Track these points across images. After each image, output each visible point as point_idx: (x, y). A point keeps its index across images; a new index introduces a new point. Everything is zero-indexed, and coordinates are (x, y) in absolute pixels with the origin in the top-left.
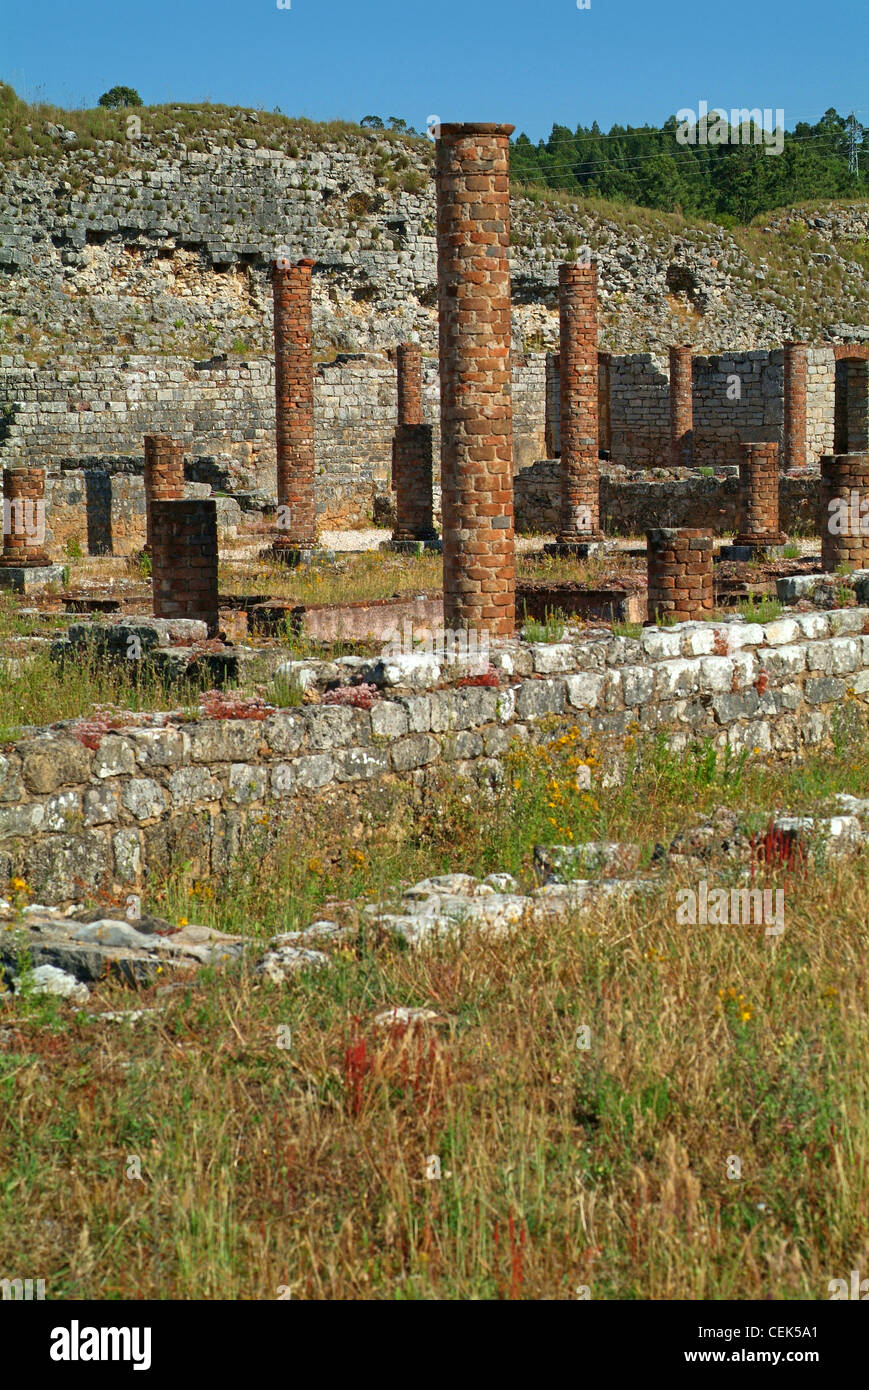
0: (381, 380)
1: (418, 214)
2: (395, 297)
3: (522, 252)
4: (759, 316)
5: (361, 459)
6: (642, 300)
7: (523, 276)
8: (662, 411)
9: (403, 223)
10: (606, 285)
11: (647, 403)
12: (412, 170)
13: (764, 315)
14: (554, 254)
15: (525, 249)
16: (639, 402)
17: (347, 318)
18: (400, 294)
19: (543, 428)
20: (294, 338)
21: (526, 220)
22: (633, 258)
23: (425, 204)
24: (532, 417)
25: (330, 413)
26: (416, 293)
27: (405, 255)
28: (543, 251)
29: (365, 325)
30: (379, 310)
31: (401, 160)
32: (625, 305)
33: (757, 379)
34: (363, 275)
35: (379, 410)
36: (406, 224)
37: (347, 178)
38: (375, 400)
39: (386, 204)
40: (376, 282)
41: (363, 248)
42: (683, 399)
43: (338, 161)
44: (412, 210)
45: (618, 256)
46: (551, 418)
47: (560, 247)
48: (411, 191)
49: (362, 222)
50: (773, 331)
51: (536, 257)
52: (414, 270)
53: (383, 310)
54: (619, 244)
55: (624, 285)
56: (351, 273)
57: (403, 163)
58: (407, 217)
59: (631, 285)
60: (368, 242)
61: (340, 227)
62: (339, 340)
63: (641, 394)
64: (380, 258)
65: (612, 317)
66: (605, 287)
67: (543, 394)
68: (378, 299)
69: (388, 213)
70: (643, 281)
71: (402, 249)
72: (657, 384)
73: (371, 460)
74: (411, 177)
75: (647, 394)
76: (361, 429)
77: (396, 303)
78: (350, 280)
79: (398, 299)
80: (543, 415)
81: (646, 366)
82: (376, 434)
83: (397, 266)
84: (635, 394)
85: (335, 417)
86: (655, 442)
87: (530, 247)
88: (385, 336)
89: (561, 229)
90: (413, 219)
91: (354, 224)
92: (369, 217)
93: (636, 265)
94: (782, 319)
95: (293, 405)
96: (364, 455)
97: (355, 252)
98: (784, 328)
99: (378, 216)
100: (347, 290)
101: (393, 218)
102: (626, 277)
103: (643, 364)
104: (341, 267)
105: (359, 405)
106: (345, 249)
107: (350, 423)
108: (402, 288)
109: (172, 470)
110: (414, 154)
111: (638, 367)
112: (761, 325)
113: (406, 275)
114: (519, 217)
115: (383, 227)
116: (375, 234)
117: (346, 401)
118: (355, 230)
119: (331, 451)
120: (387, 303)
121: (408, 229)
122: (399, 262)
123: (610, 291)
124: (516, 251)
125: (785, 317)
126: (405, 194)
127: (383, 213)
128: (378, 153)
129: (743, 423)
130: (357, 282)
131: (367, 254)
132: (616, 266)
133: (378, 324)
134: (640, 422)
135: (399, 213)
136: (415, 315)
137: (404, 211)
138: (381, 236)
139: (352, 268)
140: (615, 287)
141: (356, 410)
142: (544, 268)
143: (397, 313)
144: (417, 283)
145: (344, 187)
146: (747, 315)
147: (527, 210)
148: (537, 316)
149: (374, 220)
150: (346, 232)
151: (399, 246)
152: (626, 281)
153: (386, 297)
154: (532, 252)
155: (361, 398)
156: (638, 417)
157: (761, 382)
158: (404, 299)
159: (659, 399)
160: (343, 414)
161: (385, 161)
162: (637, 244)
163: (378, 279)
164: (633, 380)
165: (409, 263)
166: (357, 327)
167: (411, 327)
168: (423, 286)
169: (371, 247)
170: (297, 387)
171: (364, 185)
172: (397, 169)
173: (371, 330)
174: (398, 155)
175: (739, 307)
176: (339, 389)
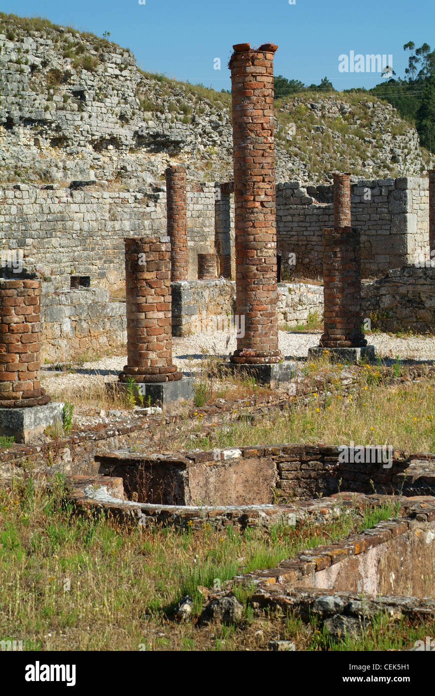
0: (111, 201)
1: (92, 86)
2: (79, 145)
3: (157, 115)
4: (290, 165)
5: (98, 261)
6: (225, 152)
7: (157, 133)
8: (308, 225)
9: (83, 92)
10: (202, 141)
11: (296, 219)
12: (88, 55)
13: (293, 164)
14: (176, 118)
15: (159, 114)
16: (289, 218)
17: (48, 159)
18: (82, 143)
19: (213, 238)
20: (259, 130)
21: (157, 95)
22: (220, 123)
23: (97, 79)
24: (206, 230)
25: (77, 226)
26: (91, 142)
27: (85, 115)
28: (170, 116)
29: (61, 164)
30: (68, 154)
31: (79, 47)
32: (215, 155)
33: (385, 200)
34: (58, 128)
35: (110, 223)
36: (85, 92)
37: (46, 57)
38: (107, 216)
39: (72, 78)
40: (67, 134)
41: (58, 109)
42: (345, 214)
43: (41, 45)
44: (89, 83)
45: (211, 122)
46: (218, 230)
47: (179, 113)
48: (89, 69)
49: (56, 90)
50: (298, 175)
51: (166, 120)
52: (91, 126)
53: (71, 154)
54: (212, 113)
55: (214, 141)
56: (50, 126)
57: (81, 49)
58: (86, 88)
59: (219, 142)
60: (61, 104)
61: (42, 93)
62: (45, 174)
63: (291, 212)
64: (69, 117)
65: (208, 163)
66: (202, 143)
67: (213, 213)
68: (68, 146)
69: (74, 84)
70: (226, 140)
71: (83, 111)
72: (304, 204)
73: (105, 262)
74: (87, 60)
75: (296, 212)
76: (98, 238)
77: (80, 149)
78: (49, 132)
79: (81, 146)
80: (213, 228)
81: (295, 191)
82: (108, 243)
83: (80, 123)
84: (286, 213)
85: (81, 230)
86: (303, 248)
87: (162, 113)
88: (74, 173)
89: (178, 101)
90: (90, 89)
91: (52, 91)
92: (61, 87)
93: (221, 129)
94: (303, 167)
95: (258, 204)
96: (100, 259)
97: (53, 112)
98: (304, 172)
99: (66, 87)
100: (46, 139)
101: (76, 88)
102: (215, 136)
103: (293, 190)
104: (43, 122)
105: (96, 220)
106: (47, 109)
107: (91, 234)
108: (83, 138)
109: (160, 278)
110: (88, 43)
111: (289, 192)
112: (292, 171)
113: (86, 129)
114: (153, 92)
115: (70, 94)
116: (65, 98)
117: (88, 217)
118: (52, 96)
119: (78, 256)
120: (74, 148)
121: (87, 96)
122: (81, 120)
123: (205, 146)
124: (153, 115)
125: (305, 166)
126: (84, 71)
127: (70, 84)
128: (65, 41)
129: (374, 232)
130: (54, 133)
131: (61, 113)
132: (209, 129)
133: (70, 164)
134: (291, 233)
135: (81, 85)
136: (92, 158)
137: (84, 83)
138: (69, 101)
139: (51, 123)
140: (208, 143)
141: (95, 224)
142: (171, 128)
143: (81, 156)
144: (93, 135)
145: (44, 64)
146: (284, 164)
147: (157, 87)
148: (164, 161)
149: (64, 89)
150: (47, 97)
151: (81, 109)
152: (216, 139)
153: (73, 144)
154: (163, 117)
155: (98, 214)
156: (289, 229)
157: (388, 202)
158: (85, 146)
159: (306, 215)
160: (86, 227)
161: (70, 47)
162: (222, 114)
163: (68, 131)
164: (284, 202)
165: (88, 120)
166: (56, 166)
167: (89, 167)
168: (96, 137)
169: (63, 109)
170: (262, 185)
171: (57, 63)
172: (77, 54)
173: (65, 168)
174: (78, 43)
175: (280, 159)
176: (83, 207)
